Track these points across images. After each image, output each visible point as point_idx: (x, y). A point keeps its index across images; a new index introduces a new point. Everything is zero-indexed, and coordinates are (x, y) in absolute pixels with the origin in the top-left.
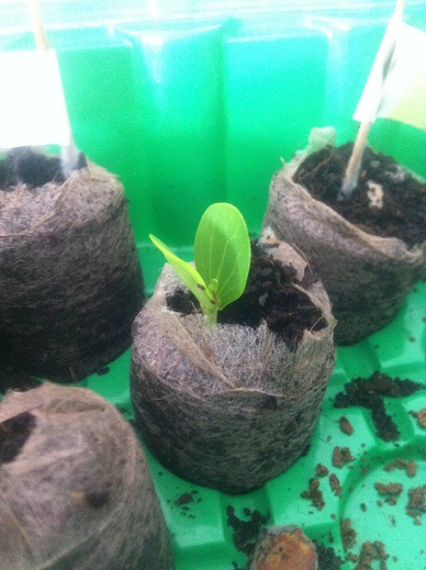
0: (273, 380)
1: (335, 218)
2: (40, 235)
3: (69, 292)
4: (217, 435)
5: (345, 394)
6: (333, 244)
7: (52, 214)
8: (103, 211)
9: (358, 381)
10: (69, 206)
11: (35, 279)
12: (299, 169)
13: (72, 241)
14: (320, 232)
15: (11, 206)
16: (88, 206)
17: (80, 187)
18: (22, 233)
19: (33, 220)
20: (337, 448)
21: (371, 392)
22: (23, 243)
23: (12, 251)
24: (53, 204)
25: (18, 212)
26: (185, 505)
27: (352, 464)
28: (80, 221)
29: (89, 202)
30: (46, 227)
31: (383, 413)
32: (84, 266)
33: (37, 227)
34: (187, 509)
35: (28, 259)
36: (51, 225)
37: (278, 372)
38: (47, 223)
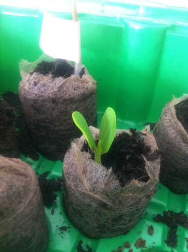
0: (108, 196)
1: (183, 131)
2: (49, 97)
3: (57, 124)
4: (80, 208)
5: (162, 215)
6: (177, 144)
7: (57, 90)
8: (79, 95)
9: (171, 212)
10: (65, 89)
11: (45, 114)
12: (181, 102)
13: (62, 104)
14: (174, 135)
15: (43, 82)
16: (73, 91)
17: (73, 82)
18: (43, 94)
19: (48, 90)
20: (141, 238)
21: (174, 220)
22: (42, 98)
23: (37, 100)
24: (58, 86)
25: (44, 85)
26: (62, 231)
27: (144, 249)
28: (67, 96)
29: (74, 90)
30: (52, 95)
31: (175, 232)
32: (65, 115)
33: (49, 94)
34: (62, 233)
35: (43, 105)
36: (54, 95)
37: (111, 193)
38: (53, 93)
